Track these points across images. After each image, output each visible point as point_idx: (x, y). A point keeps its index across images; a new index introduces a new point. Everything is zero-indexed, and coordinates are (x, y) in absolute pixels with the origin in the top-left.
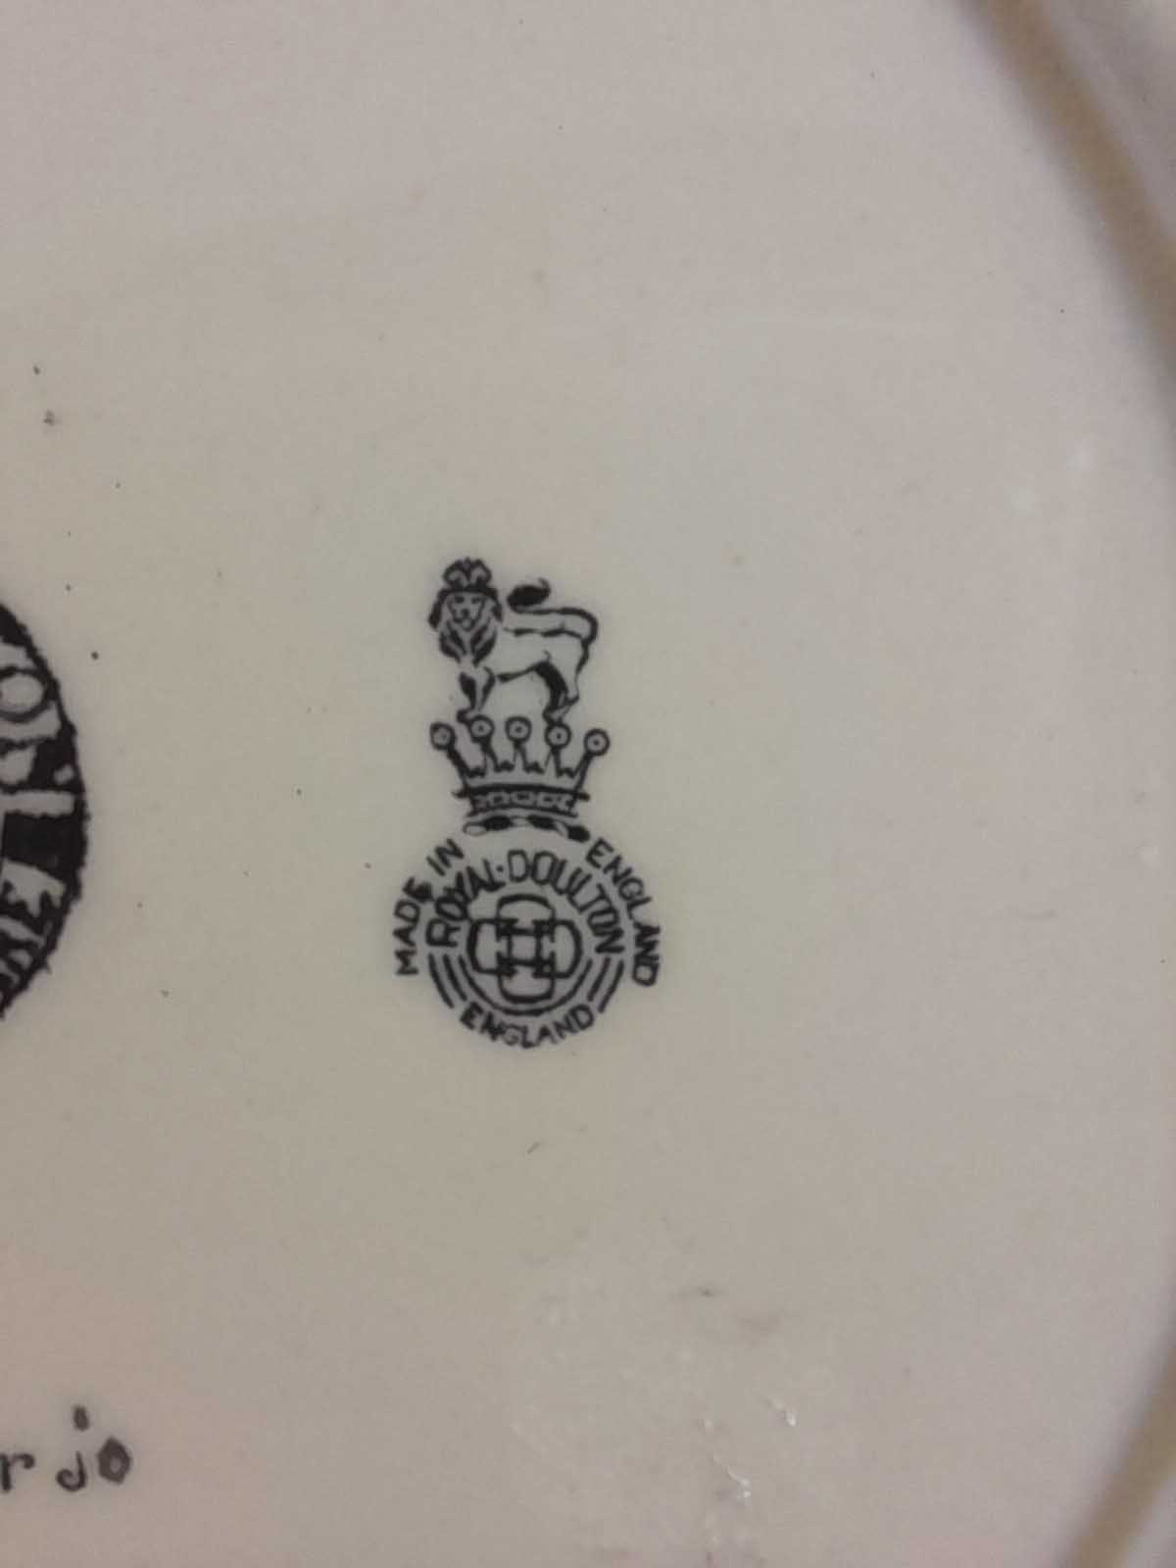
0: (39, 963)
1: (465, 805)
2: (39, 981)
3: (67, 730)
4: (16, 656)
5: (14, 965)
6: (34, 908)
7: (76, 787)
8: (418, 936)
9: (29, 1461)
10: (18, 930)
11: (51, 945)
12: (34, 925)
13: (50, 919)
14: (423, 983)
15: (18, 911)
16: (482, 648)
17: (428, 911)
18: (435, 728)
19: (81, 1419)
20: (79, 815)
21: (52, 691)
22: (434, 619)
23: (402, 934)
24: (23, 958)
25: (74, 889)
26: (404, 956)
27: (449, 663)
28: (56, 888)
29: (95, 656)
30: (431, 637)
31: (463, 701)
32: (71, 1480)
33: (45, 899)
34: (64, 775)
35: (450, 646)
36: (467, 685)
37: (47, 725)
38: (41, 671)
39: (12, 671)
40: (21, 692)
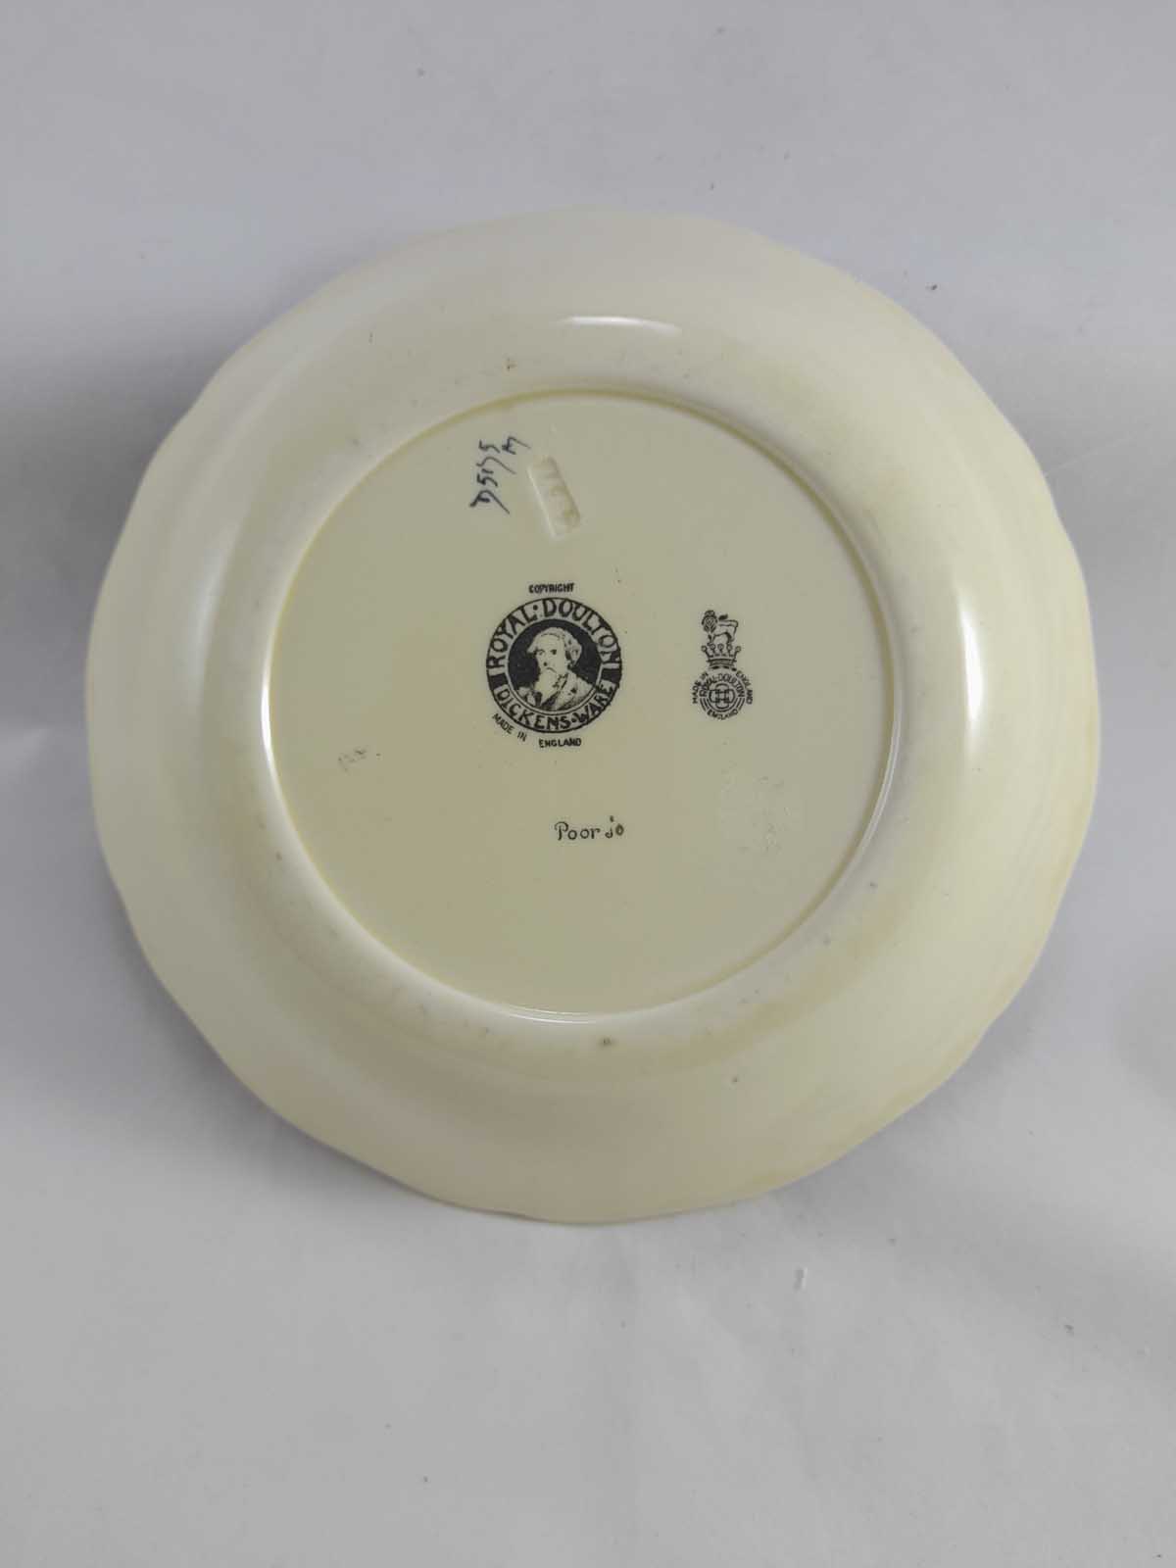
0: (608, 704)
1: (708, 664)
2: (608, 708)
3: (619, 649)
4: (608, 633)
5: (602, 705)
6: (608, 690)
7: (620, 662)
8: (698, 694)
9: (598, 830)
10: (604, 696)
11: (611, 700)
12: (608, 694)
13: (612, 693)
14: (699, 705)
15: (604, 692)
16: (713, 628)
17: (700, 688)
18: (702, 647)
19: (612, 819)
20: (620, 668)
21: (616, 640)
22: (702, 623)
23: (694, 694)
24: (605, 703)
25: (618, 686)
26: (694, 699)
27: (706, 633)
28: (614, 686)
29: (626, 633)
30: (702, 627)
31: (709, 641)
32: (609, 835)
33: (611, 689)
34: (617, 659)
35: (706, 629)
36: (710, 638)
37: (615, 648)
38: (614, 636)
39: (606, 636)
40: (609, 641)
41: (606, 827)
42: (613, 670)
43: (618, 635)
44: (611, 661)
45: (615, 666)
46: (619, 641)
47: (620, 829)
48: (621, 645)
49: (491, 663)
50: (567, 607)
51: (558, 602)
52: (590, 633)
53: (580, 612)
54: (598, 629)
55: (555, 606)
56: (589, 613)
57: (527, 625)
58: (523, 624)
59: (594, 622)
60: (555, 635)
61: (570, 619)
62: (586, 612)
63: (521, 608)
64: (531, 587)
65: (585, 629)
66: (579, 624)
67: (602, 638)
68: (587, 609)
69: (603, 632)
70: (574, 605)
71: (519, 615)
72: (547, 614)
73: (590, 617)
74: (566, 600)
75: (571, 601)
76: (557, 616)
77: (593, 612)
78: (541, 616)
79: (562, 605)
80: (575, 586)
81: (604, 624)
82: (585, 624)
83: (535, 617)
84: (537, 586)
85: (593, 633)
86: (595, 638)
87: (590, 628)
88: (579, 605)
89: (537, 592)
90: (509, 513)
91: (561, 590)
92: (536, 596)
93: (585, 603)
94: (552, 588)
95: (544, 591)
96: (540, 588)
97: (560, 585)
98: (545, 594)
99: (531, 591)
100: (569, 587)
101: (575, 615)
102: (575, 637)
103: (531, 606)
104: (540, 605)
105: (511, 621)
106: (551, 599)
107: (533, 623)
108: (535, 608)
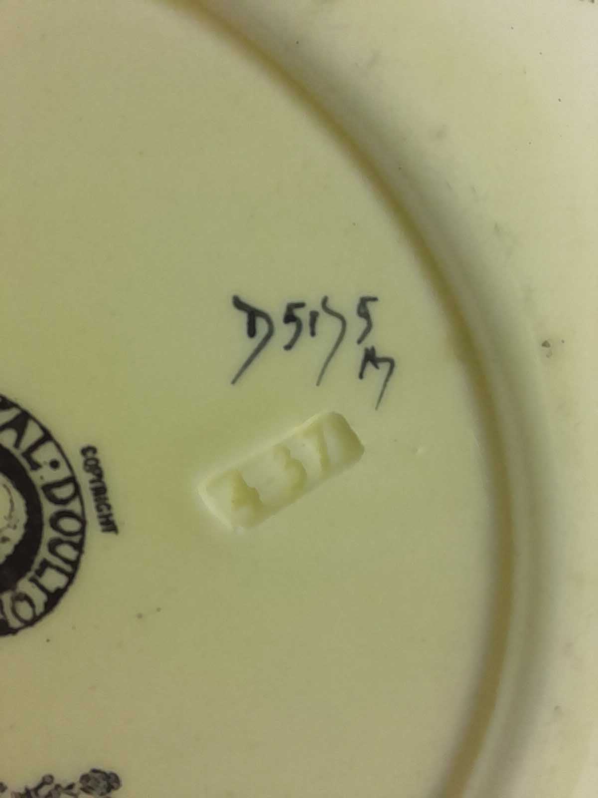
1: (22, 791)
3: (14, 631)
4: (40, 609)
16: (86, 790)
18: (51, 777)
21: (29, 623)
22: (95, 771)
27: (78, 779)
29: (48, 641)
30: (87, 770)
31: (64, 785)
35: (85, 778)
36: (71, 787)
37: (14, 623)
38: (36, 619)
39: (32, 604)
40: (25, 611)
43: (39, 625)
46: (29, 631)
48: (21, 634)
50: (69, 525)
51: (74, 506)
52: (31, 574)
53: (67, 551)
54: (42, 588)
55: (65, 502)
56: (68, 568)
57: (17, 453)
58: (17, 444)
60: (12, 509)
61: (49, 534)
62: (66, 561)
63: (47, 437)
64: (94, 450)
65: (36, 566)
66: (44, 553)
67: (28, 599)
68: (75, 564)
69: (39, 598)
70: (76, 539)
72: (48, 488)
74: (83, 522)
75: (82, 531)
76: (49, 509)
77: (71, 578)
78: (43, 476)
79: (70, 515)
80: (111, 535)
81: (54, 598)
82: (45, 564)
83: (36, 466)
84: (97, 461)
85: (33, 580)
86: (25, 586)
87: (40, 573)
88: (79, 547)
89: (86, 464)
90: (234, 382)
91: (99, 509)
92: (77, 461)
93: (84, 558)
94: (100, 492)
95: (91, 476)
96: (94, 467)
97: (109, 507)
98: (85, 479)
99: (84, 451)
100: (109, 525)
101: (59, 542)
102: (17, 547)
103: (57, 456)
104: (62, 473)
105: (17, 418)
106: (77, 492)
107: (24, 462)
108: (54, 464)
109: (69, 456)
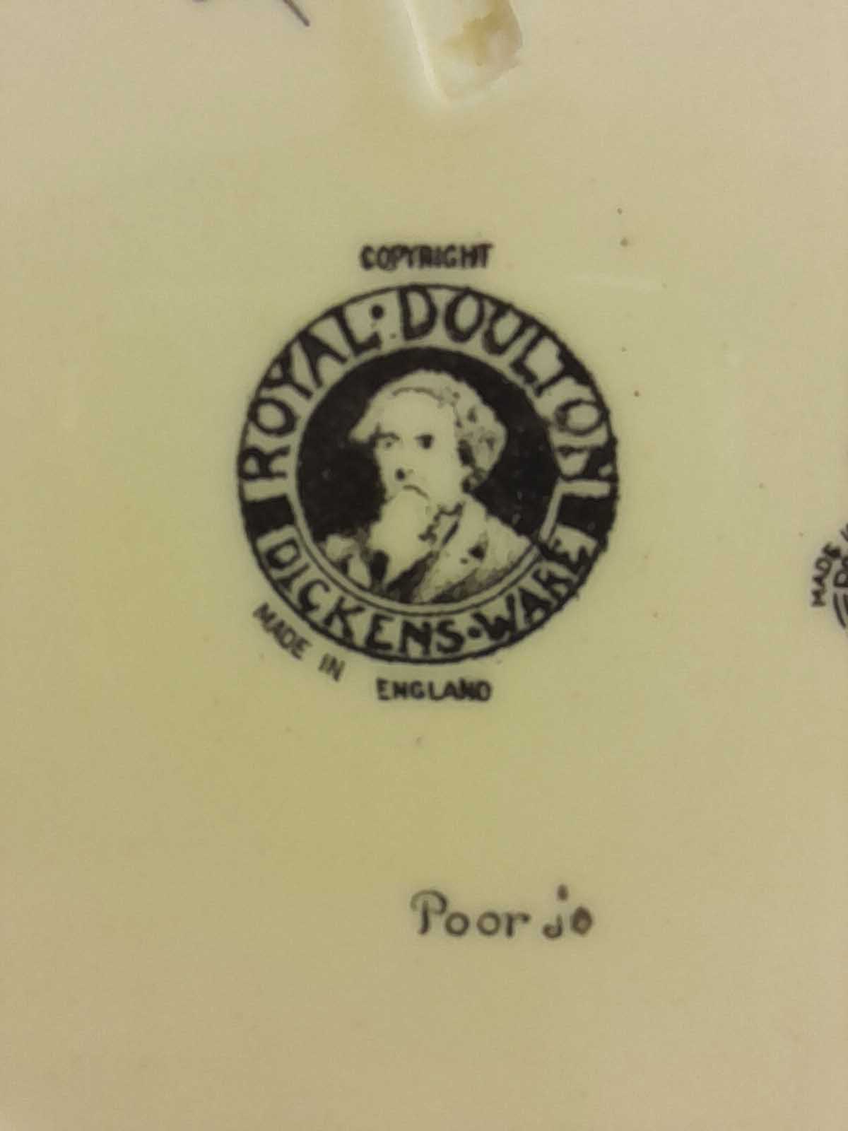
0: (573, 592)
2: (572, 606)
3: (612, 442)
4: (584, 393)
5: (555, 594)
6: (574, 557)
7: (613, 479)
8: (829, 581)
9: (526, 918)
10: (561, 571)
11: (582, 581)
12: (573, 567)
13: (583, 565)
14: (828, 612)
15: (563, 559)
17: (837, 565)
19: (563, 893)
20: (613, 496)
21: (604, 415)
23: (819, 580)
24: (562, 589)
25: (602, 544)
26: (817, 594)
28: (590, 544)
29: (637, 394)
32: (553, 932)
33: (582, 552)
34: (606, 470)
37: (599, 438)
38: (599, 404)
39: (577, 403)
40: (583, 416)
41: (547, 910)
42: (590, 500)
43: (611, 401)
44: (589, 473)
45: (596, 489)
46: (615, 418)
47: (582, 920)
48: (618, 431)
49: (252, 466)
50: (467, 314)
51: (442, 299)
52: (530, 392)
53: (505, 327)
54: (554, 380)
55: (432, 311)
56: (531, 333)
57: (353, 362)
58: (341, 359)
59: (544, 361)
60: (429, 392)
61: (474, 348)
62: (519, 333)
63: (337, 313)
64: (367, 250)
65: (518, 380)
66: (502, 363)
67: (566, 407)
68: (527, 321)
69: (568, 389)
70: (490, 310)
71: (329, 332)
72: (409, 331)
73: (532, 345)
74: (466, 292)
75: (480, 297)
76: (439, 338)
77: (545, 332)
78: (391, 337)
79: (452, 308)
80: (492, 254)
81: (572, 367)
82: (519, 366)
83: (375, 341)
84: (383, 249)
85: (540, 390)
86: (546, 405)
87: (530, 377)
88: (503, 308)
89: (383, 267)
90: (306, 23)
91: (452, 264)
92: (379, 278)
93: (521, 304)
94: (428, 256)
95: (403, 264)
96: (391, 255)
97: (451, 248)
98: (405, 274)
99: (367, 265)
100: (477, 254)
101: (489, 337)
102: (487, 400)
103: (366, 306)
104: (391, 304)
105: (306, 350)
106: (422, 289)
107: (368, 355)
108: (377, 312)
109: (368, 288)
